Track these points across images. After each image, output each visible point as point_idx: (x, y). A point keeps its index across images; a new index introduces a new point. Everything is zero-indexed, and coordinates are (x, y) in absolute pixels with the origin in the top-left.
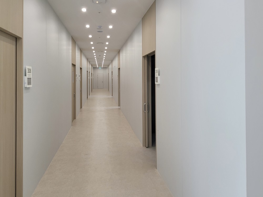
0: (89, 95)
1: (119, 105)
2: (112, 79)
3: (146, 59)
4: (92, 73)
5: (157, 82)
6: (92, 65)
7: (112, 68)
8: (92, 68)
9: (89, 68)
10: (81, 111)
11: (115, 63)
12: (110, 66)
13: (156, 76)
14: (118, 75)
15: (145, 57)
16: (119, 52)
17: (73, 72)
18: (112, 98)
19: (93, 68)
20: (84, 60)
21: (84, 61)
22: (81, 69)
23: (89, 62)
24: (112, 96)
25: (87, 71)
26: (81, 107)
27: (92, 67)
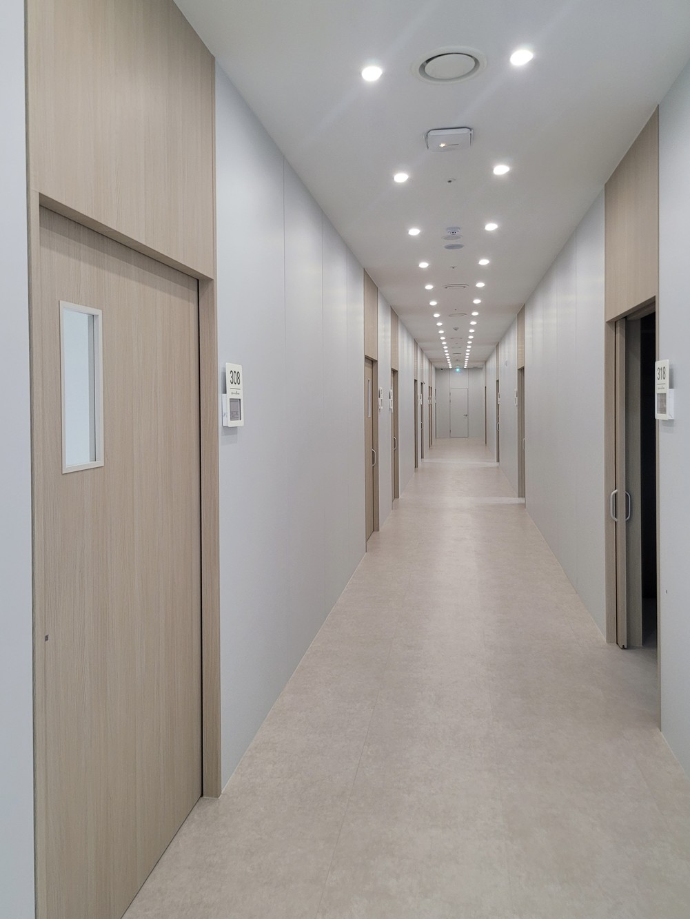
0: (422, 457)
1: (522, 494)
2: (498, 405)
3: (618, 329)
4: (430, 388)
5: (663, 411)
6: (430, 362)
7: (498, 369)
8: (430, 370)
9: (422, 370)
10: (395, 507)
11: (509, 352)
12: (492, 364)
13: (657, 391)
14: (516, 389)
15: (618, 324)
16: (520, 313)
17: (370, 382)
18: (498, 467)
19: (436, 369)
20: (405, 345)
21: (406, 350)
22: (394, 372)
23: (422, 351)
24: (498, 461)
25: (416, 381)
26: (396, 495)
27: (433, 368)
